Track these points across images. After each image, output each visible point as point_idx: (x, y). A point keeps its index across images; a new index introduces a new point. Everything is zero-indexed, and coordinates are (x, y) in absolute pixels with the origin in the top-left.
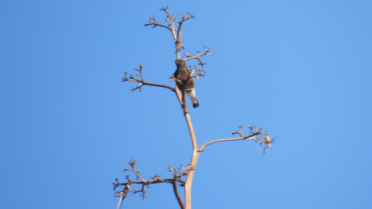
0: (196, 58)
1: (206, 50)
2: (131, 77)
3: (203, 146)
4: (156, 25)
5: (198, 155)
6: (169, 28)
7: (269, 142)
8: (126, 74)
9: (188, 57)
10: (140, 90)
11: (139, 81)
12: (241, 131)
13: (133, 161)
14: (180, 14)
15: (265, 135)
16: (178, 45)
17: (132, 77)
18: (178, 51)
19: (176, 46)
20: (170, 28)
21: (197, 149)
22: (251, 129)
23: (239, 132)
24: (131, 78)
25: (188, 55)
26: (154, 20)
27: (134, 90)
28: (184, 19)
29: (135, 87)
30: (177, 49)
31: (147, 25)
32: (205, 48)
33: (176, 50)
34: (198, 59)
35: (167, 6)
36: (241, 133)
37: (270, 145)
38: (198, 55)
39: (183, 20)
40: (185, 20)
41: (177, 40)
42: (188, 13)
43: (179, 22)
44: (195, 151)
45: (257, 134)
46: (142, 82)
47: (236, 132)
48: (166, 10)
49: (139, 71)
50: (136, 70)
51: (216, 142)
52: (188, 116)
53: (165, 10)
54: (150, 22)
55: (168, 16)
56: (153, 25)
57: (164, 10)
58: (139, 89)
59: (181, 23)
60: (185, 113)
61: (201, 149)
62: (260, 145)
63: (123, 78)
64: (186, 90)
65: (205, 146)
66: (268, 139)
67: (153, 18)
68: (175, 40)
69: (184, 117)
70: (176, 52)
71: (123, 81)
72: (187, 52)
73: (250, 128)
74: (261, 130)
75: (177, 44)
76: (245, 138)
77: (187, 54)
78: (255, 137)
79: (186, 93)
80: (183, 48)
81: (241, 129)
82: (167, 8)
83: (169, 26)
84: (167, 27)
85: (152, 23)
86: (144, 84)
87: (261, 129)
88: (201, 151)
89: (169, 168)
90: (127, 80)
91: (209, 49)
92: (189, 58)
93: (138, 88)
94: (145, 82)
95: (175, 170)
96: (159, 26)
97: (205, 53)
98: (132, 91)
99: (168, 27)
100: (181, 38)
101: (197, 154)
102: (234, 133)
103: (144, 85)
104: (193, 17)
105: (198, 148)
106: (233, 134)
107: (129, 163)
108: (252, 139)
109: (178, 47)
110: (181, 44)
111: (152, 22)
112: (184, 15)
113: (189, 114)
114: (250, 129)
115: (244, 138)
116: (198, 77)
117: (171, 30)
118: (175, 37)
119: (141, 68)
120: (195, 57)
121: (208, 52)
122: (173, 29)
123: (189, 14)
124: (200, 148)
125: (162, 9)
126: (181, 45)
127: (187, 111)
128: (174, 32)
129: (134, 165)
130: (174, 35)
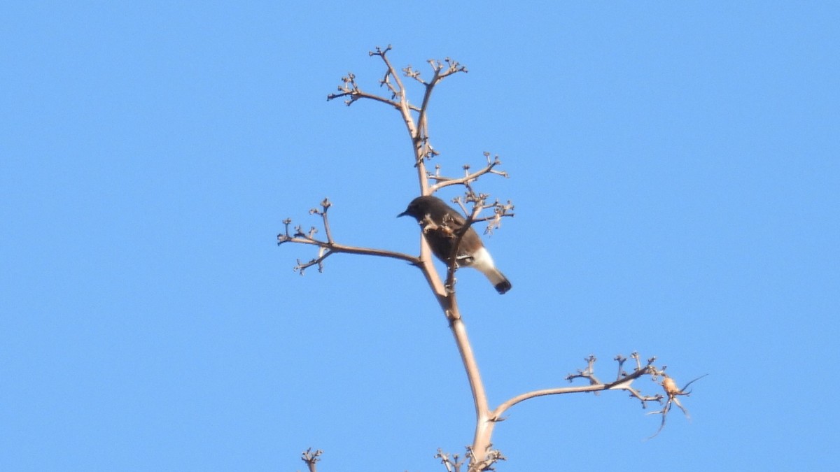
0: (462, 183)
1: (490, 160)
2: (297, 233)
3: (502, 408)
4: (357, 96)
5: (491, 429)
6: (392, 104)
7: (675, 394)
8: (287, 223)
9: (439, 180)
10: (320, 270)
11: (320, 244)
12: (591, 371)
13: (313, 452)
14: (429, 62)
15: (663, 375)
16: (421, 146)
17: (303, 231)
18: (422, 161)
19: (416, 149)
20: (397, 102)
21: (488, 415)
22: (621, 362)
23: (585, 373)
24: (300, 235)
25: (438, 177)
26: (352, 82)
27: (303, 268)
28: (440, 75)
29: (306, 262)
30: (417, 157)
31: (333, 97)
32: (486, 155)
33: (414, 158)
34: (468, 186)
35: (389, 45)
36: (592, 376)
37: (676, 400)
38: (467, 176)
39: (437, 77)
40: (443, 76)
41: (418, 133)
42: (447, 61)
43: (425, 84)
44: (484, 419)
45: (637, 375)
46: (329, 245)
47: (579, 374)
48: (386, 56)
49: (322, 214)
50: (316, 212)
51: (536, 396)
52: (460, 327)
53: (383, 55)
54: (341, 90)
55: (390, 71)
56: (349, 98)
57: (380, 54)
58: (317, 266)
59: (429, 87)
60: (452, 321)
61: (498, 415)
62: (641, 405)
63: (279, 235)
64: (459, 258)
65: (508, 408)
66: (671, 384)
67: (352, 78)
68: (411, 135)
69: (449, 331)
70: (417, 165)
71: (279, 244)
72: (437, 168)
73: (618, 359)
74: (650, 362)
75: (419, 145)
76: (607, 387)
77: (438, 174)
78: (631, 385)
79: (458, 266)
80: (433, 154)
81: (592, 364)
82: (389, 49)
83: (394, 95)
84: (387, 102)
85: (347, 90)
86: (334, 250)
87: (653, 359)
88: (498, 420)
89: (439, 456)
90: (289, 239)
91: (496, 158)
92: (442, 184)
93: (313, 262)
94: (335, 245)
95: (456, 458)
96: (365, 99)
97: (486, 169)
98: (299, 271)
99: (391, 101)
100: (426, 127)
101: (487, 428)
102: (573, 375)
103: (334, 255)
104: (462, 70)
105: (490, 412)
106: (570, 378)
107: (303, 459)
108: (624, 390)
109: (420, 151)
110: (427, 143)
111: (347, 88)
112: (439, 64)
113: (463, 322)
114: (617, 362)
115: (603, 386)
116: (499, 218)
117: (399, 108)
118: (413, 125)
119: (326, 208)
120: (461, 180)
121: (494, 164)
122: (405, 105)
123: (451, 62)
124: (496, 410)
125: (376, 52)
126: (428, 146)
127: (457, 315)
128: (407, 113)
129: (314, 463)
130: (407, 122)
